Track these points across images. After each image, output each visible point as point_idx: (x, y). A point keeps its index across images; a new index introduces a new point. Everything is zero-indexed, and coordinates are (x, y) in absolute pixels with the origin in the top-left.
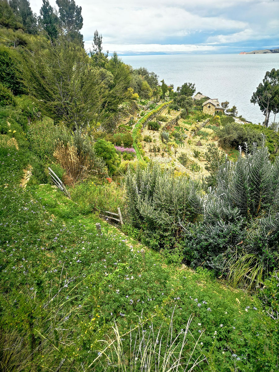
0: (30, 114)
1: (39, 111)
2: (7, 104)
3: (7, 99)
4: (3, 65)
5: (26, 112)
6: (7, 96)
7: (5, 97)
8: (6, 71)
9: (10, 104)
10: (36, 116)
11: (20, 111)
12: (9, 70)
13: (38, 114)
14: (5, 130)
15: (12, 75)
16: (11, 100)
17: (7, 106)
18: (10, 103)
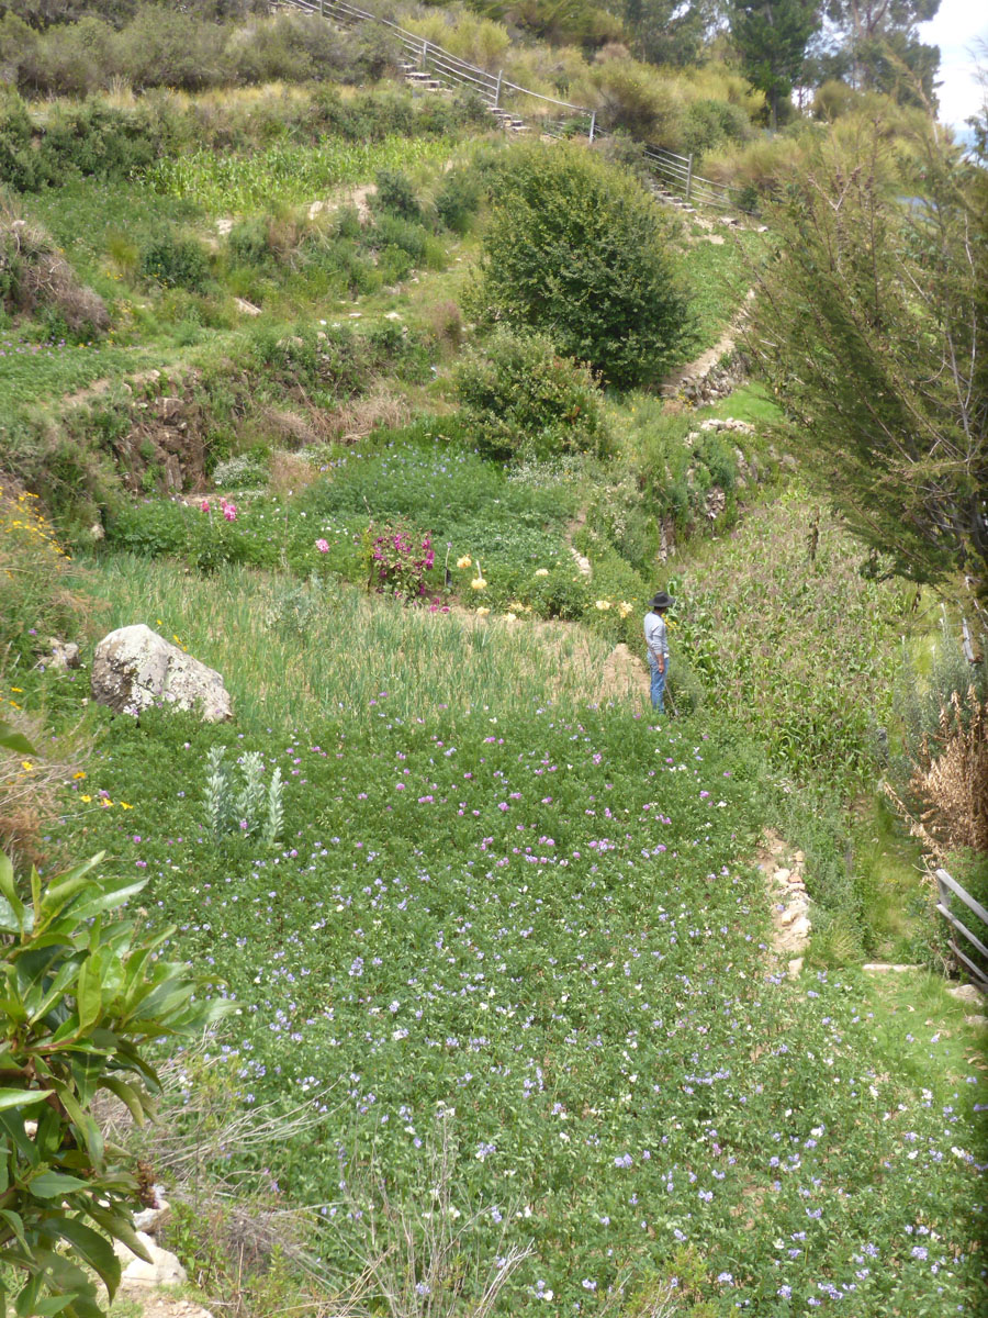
0: (675, 500)
1: (715, 484)
2: (566, 450)
3: (568, 421)
4: (557, 239)
5: (655, 490)
6: (574, 402)
7: (559, 409)
8: (567, 267)
9: (584, 446)
10: (698, 513)
11: (629, 487)
12: (579, 265)
13: (708, 501)
14: (572, 598)
15: (594, 287)
16: (592, 428)
17: (566, 460)
18: (581, 444)
